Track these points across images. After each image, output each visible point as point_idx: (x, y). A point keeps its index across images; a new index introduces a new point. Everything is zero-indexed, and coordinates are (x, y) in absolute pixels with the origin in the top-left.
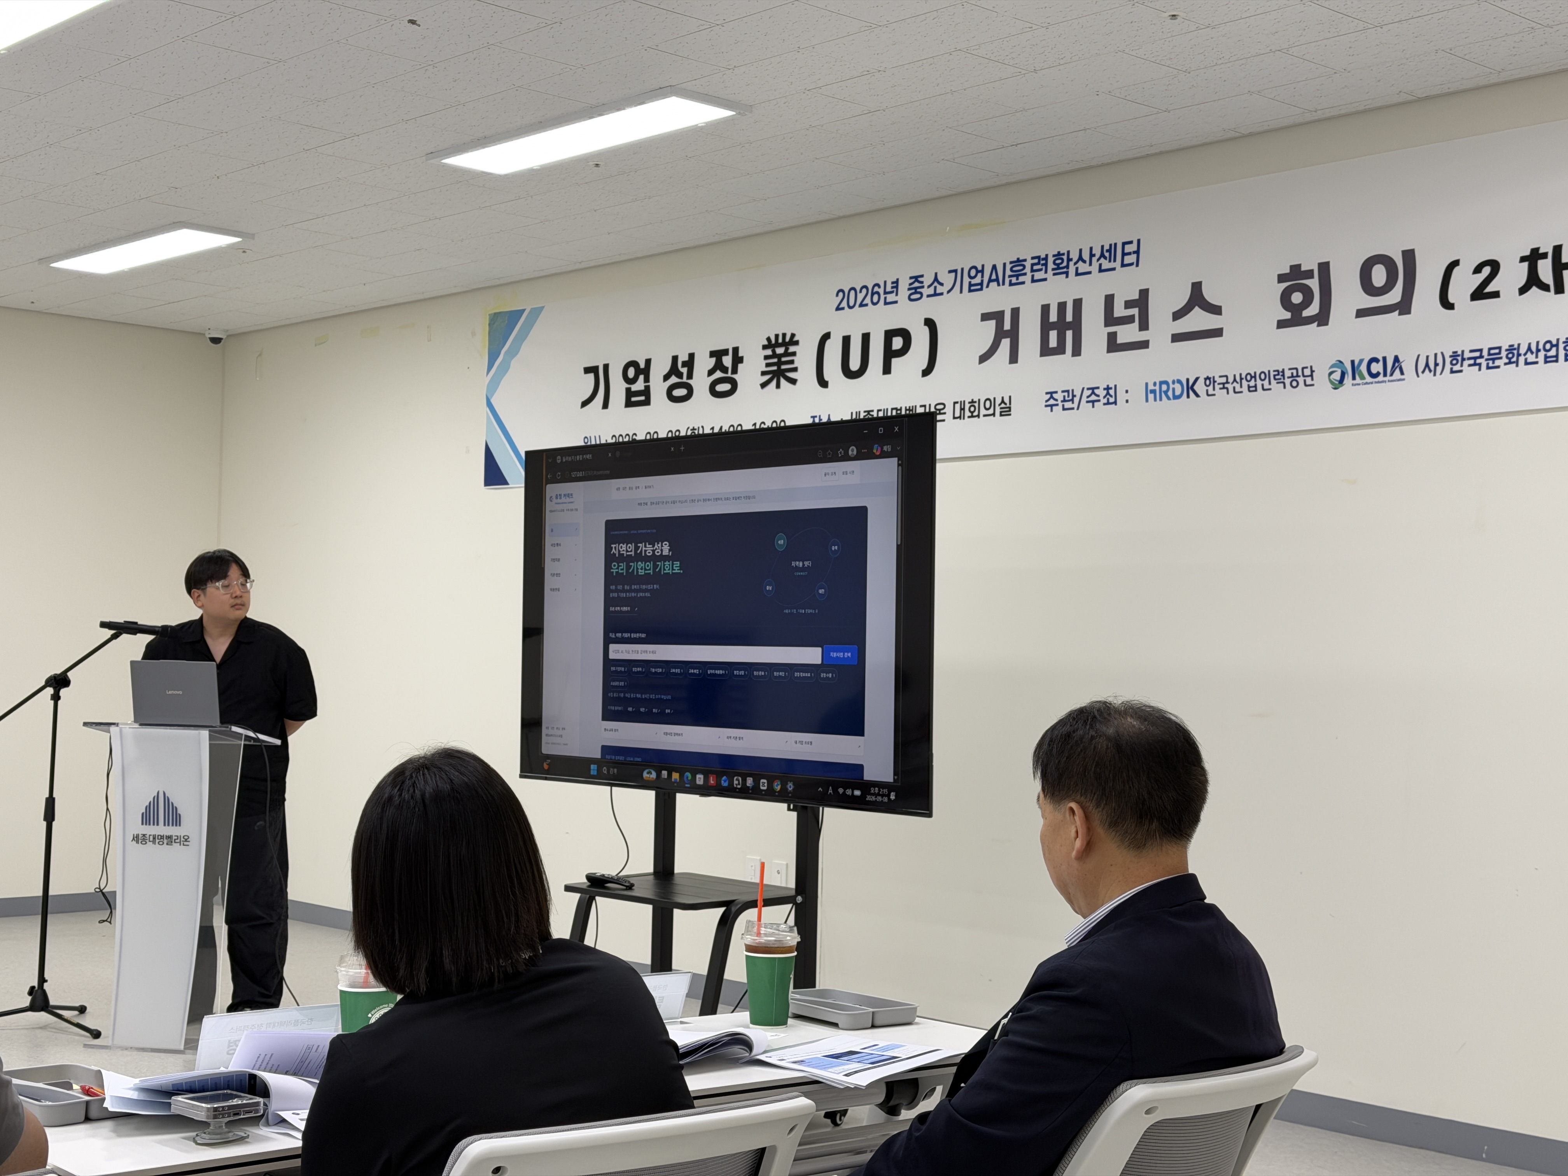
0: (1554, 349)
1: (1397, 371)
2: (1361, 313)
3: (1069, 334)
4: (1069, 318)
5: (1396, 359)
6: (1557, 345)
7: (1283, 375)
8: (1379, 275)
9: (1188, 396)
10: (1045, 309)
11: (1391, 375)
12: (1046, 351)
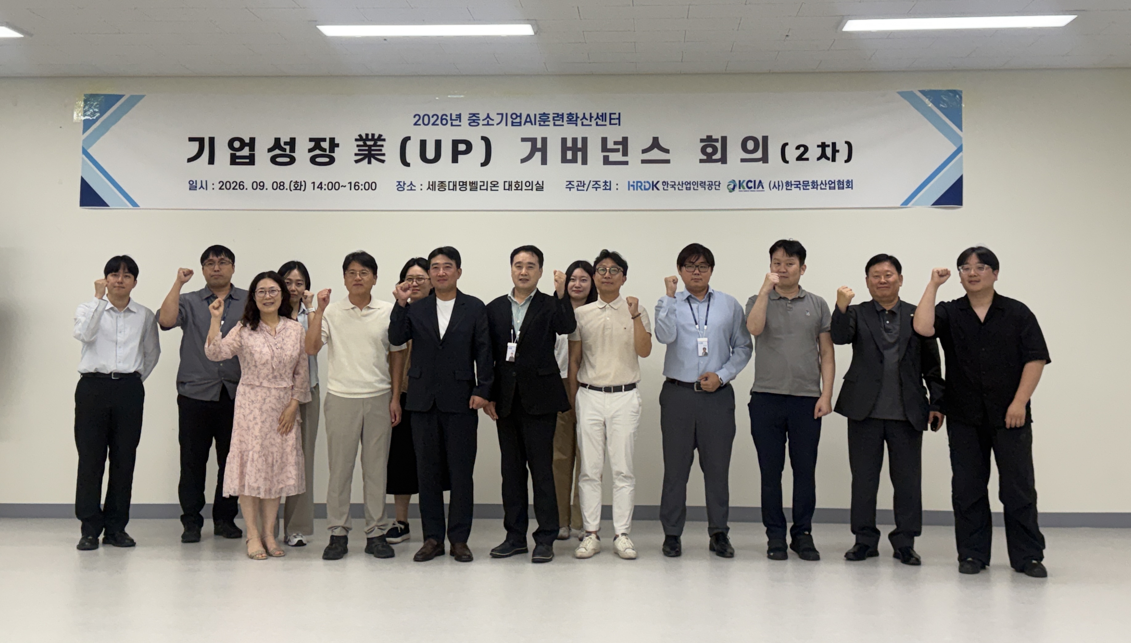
0: (833, 184)
1: (761, 187)
2: (743, 160)
3: (580, 154)
4: (580, 145)
5: (760, 182)
6: (834, 183)
7: (705, 184)
8: (750, 145)
9: (653, 189)
10: (564, 140)
11: (758, 188)
12: (564, 160)
